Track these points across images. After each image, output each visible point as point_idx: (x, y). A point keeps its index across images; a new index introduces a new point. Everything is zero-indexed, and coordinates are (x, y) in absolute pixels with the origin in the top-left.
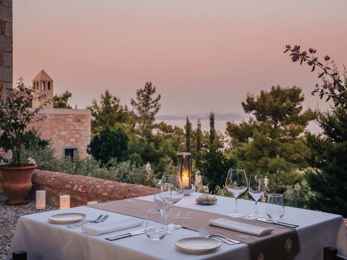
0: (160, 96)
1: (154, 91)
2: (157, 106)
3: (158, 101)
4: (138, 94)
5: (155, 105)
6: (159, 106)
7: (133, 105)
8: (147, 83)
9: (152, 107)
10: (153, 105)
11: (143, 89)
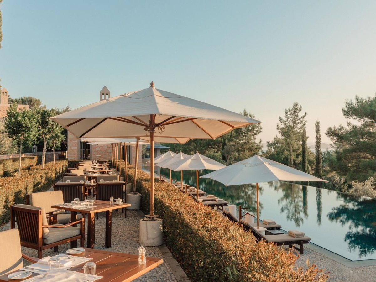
0: (306, 114)
1: (300, 110)
2: (303, 122)
3: (304, 118)
4: (286, 113)
5: (302, 122)
6: (305, 122)
7: (281, 122)
8: (295, 104)
9: (299, 123)
10: (300, 121)
11: (291, 109)
